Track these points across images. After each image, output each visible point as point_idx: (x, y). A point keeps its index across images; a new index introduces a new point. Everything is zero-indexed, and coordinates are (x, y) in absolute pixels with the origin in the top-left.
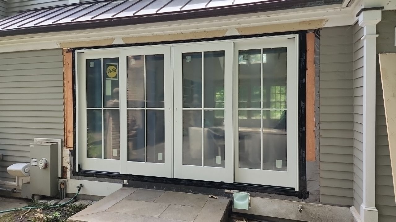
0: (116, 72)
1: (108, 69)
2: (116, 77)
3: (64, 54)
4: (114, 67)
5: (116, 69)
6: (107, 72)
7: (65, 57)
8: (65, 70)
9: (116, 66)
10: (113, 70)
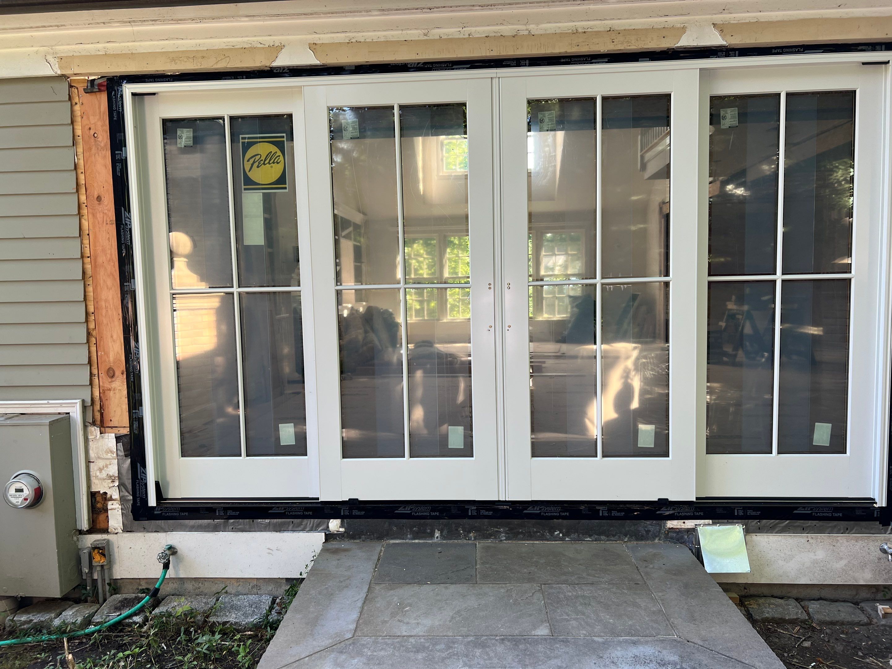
0: (280, 167)
1: (248, 156)
2: (282, 180)
3: (76, 100)
4: (274, 149)
5: (279, 153)
6: (247, 167)
7: (77, 108)
8: (81, 157)
9: (280, 145)
10: (270, 159)
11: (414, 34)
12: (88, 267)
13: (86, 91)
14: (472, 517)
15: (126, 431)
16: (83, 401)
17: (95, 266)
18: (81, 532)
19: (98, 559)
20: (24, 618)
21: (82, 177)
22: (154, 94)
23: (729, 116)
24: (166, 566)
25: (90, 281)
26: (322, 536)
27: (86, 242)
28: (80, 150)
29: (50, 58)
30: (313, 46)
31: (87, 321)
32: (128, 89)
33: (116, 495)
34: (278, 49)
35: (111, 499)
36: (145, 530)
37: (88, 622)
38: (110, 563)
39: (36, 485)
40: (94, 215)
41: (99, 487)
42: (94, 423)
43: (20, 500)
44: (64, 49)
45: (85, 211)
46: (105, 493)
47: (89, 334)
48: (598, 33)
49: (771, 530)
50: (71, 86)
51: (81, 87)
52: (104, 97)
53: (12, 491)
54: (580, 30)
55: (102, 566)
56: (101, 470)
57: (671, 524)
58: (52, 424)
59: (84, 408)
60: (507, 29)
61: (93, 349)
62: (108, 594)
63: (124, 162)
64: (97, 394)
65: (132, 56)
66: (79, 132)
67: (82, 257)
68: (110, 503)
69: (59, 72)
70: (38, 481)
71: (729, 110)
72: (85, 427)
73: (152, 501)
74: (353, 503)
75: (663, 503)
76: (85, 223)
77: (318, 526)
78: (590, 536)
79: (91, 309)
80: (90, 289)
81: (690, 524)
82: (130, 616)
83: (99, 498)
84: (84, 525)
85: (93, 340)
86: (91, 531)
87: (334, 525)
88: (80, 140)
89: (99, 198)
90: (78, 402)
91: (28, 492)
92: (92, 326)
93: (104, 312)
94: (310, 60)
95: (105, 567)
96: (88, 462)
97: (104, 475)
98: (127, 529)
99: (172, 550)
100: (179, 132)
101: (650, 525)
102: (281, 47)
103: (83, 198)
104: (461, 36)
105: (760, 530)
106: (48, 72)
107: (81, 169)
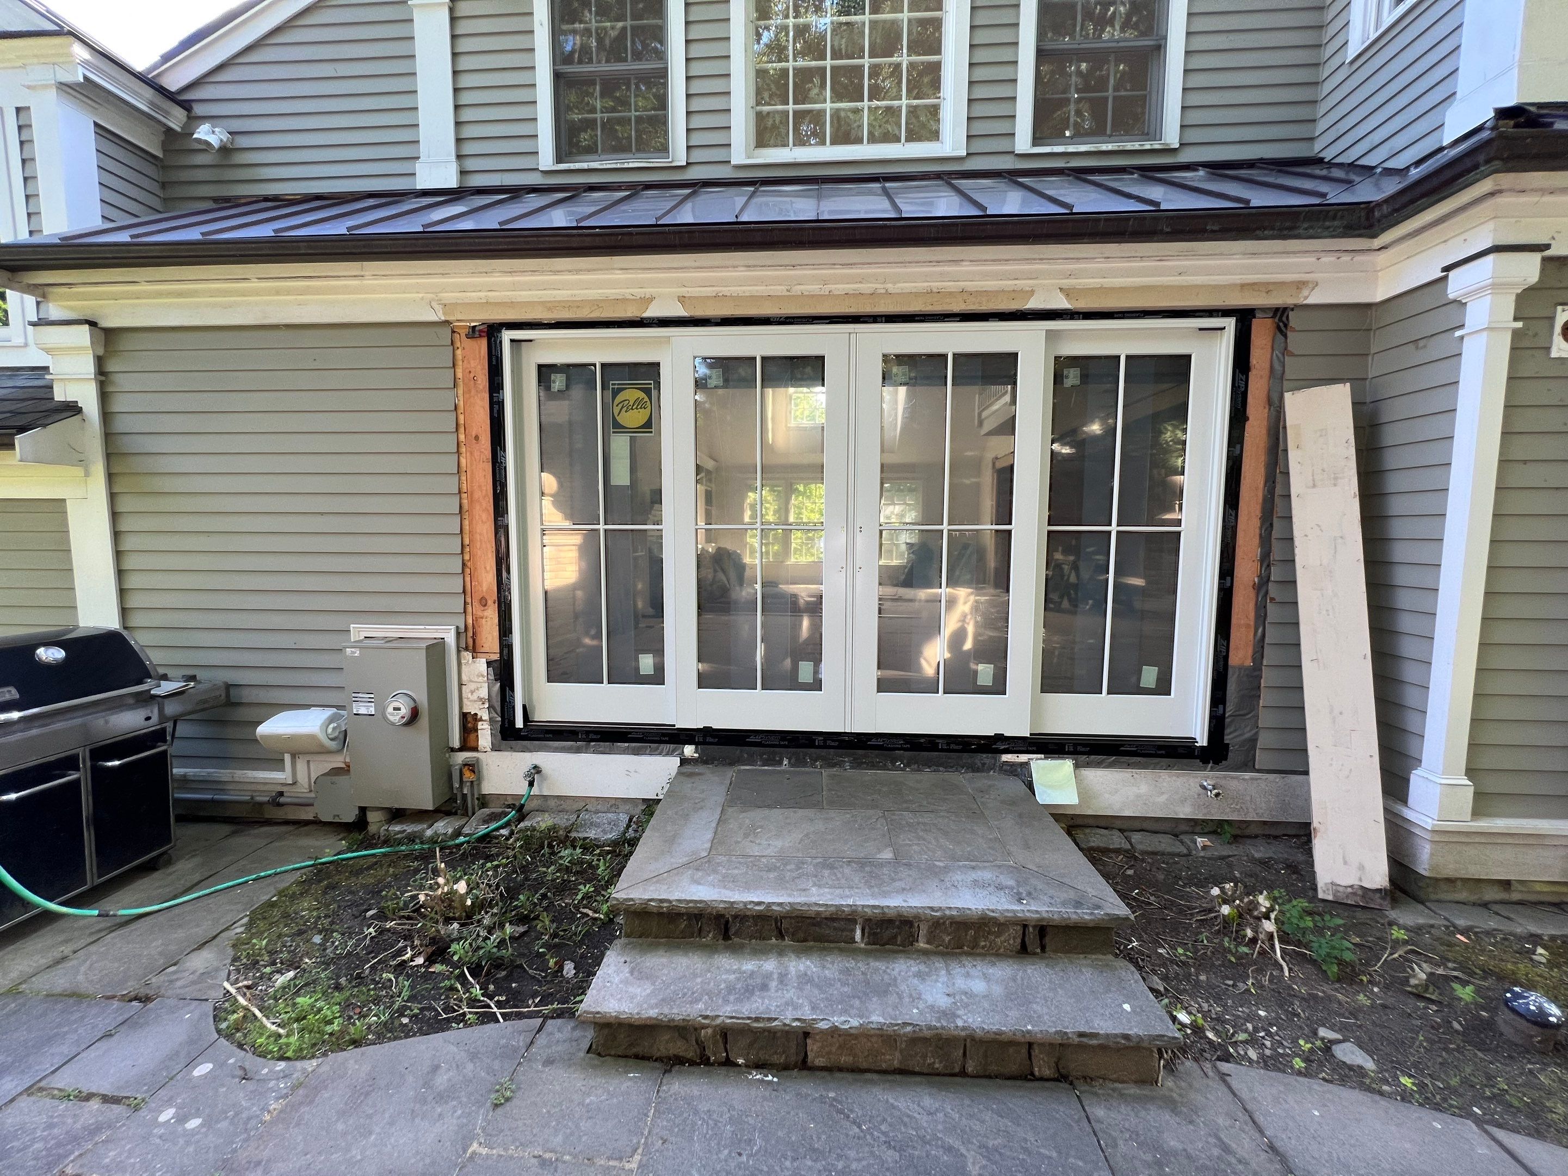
0: (648, 411)
1: (616, 401)
2: (648, 425)
3: (458, 345)
4: (642, 395)
5: (646, 399)
6: (616, 411)
7: (459, 352)
8: (461, 398)
9: (648, 392)
10: (639, 404)
11: (780, 290)
12: (465, 502)
13: (468, 336)
14: (819, 747)
15: (496, 657)
16: (457, 627)
17: (471, 502)
18: (453, 750)
19: (468, 775)
20: (397, 828)
21: (461, 418)
22: (531, 341)
23: (1071, 375)
24: (531, 784)
25: (466, 516)
26: (677, 761)
27: (464, 478)
28: (460, 392)
29: (434, 304)
30: (682, 299)
31: (462, 553)
32: (507, 336)
33: (485, 716)
34: (649, 300)
35: (481, 720)
36: (512, 749)
37: (458, 833)
38: (479, 779)
39: (412, 705)
40: (471, 454)
41: (470, 708)
42: (467, 649)
43: (397, 718)
44: (449, 297)
45: (463, 449)
46: (476, 714)
47: (464, 565)
48: (951, 294)
49: (1098, 765)
50: (453, 332)
51: (463, 332)
52: (484, 342)
53: (390, 709)
54: (935, 290)
55: (472, 782)
56: (472, 692)
57: (1006, 758)
58: (428, 648)
59: (458, 634)
60: (866, 288)
61: (468, 579)
62: (477, 808)
63: (501, 404)
64: (470, 621)
65: (512, 304)
66: (459, 375)
67: (460, 492)
68: (480, 723)
69: (443, 318)
70: (414, 700)
71: (1072, 370)
72: (459, 652)
73: (519, 723)
74: (707, 731)
75: (999, 738)
76: (463, 461)
77: (674, 751)
78: (929, 767)
79: (467, 541)
80: (466, 523)
81: (1023, 758)
82: (497, 829)
83: (469, 719)
84: (456, 743)
85: (468, 571)
86: (463, 748)
87: (689, 750)
88: (460, 383)
89: (477, 438)
90: (453, 628)
91: (405, 711)
92: (467, 557)
93: (478, 545)
94: (679, 311)
95: (475, 783)
96: (461, 685)
97: (475, 697)
98: (495, 748)
99: (537, 769)
100: (553, 377)
101: (985, 758)
102: (651, 299)
103: (462, 437)
104: (822, 293)
105: (1088, 765)
106: (433, 318)
107: (461, 410)
